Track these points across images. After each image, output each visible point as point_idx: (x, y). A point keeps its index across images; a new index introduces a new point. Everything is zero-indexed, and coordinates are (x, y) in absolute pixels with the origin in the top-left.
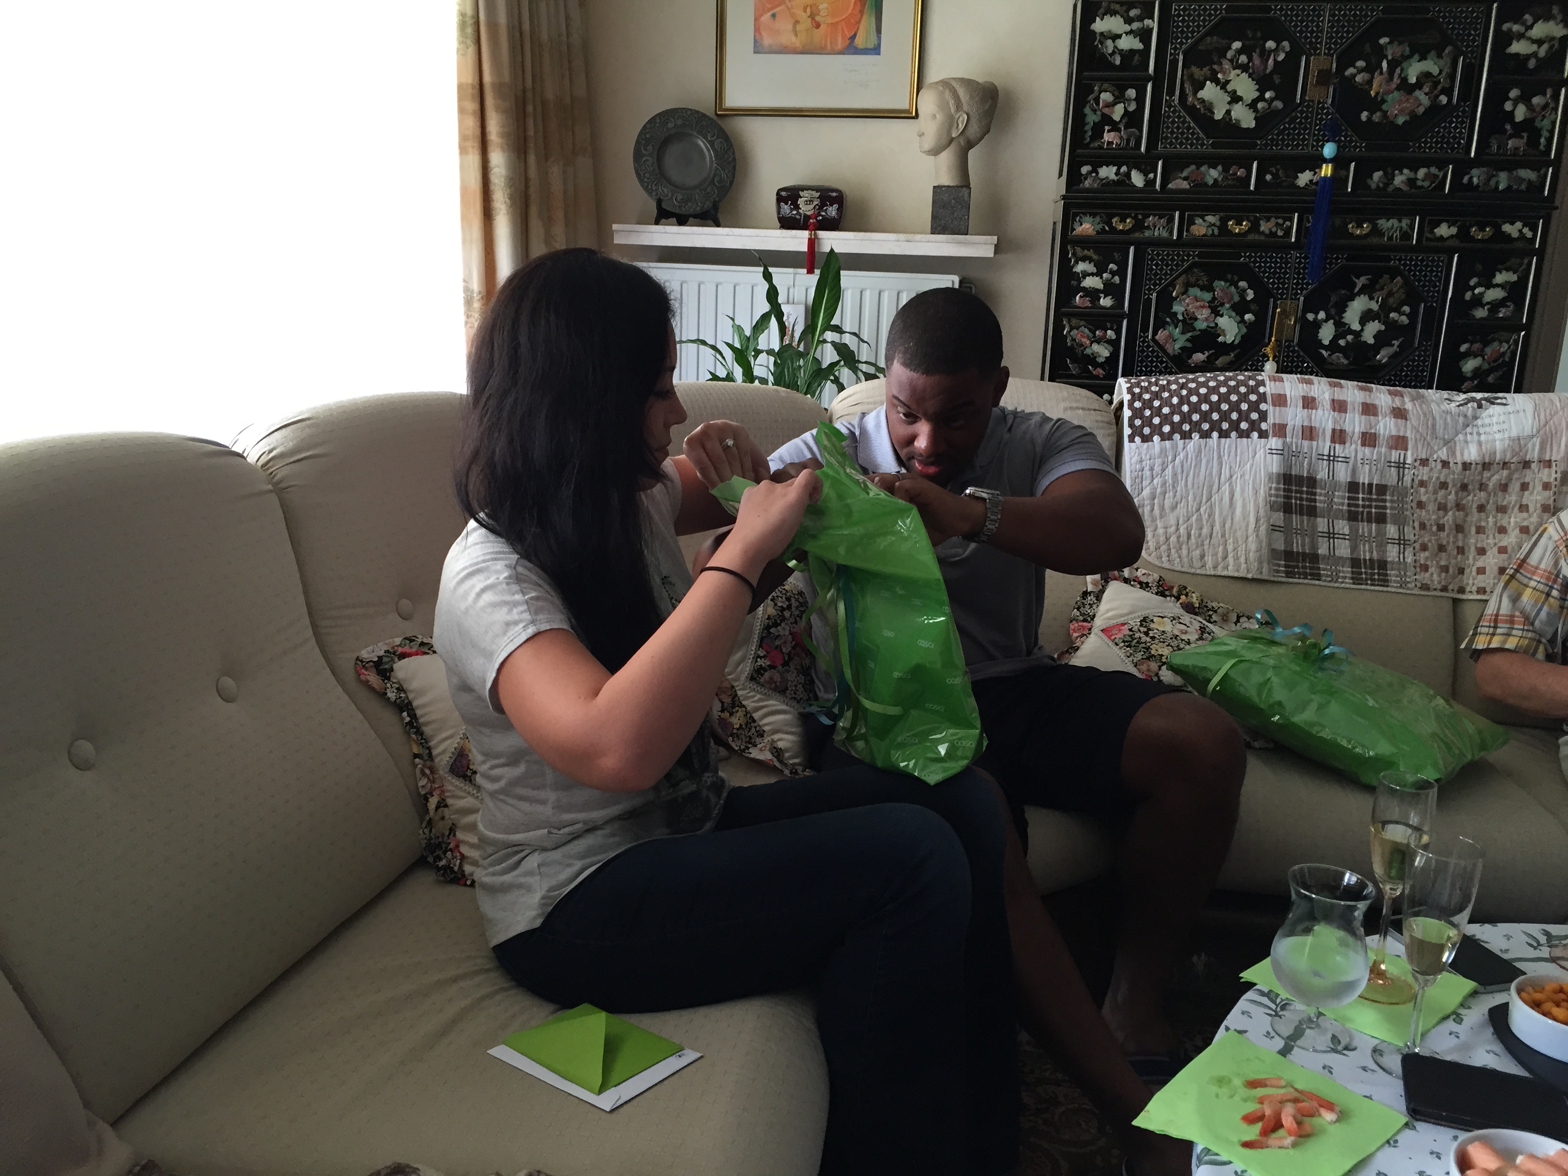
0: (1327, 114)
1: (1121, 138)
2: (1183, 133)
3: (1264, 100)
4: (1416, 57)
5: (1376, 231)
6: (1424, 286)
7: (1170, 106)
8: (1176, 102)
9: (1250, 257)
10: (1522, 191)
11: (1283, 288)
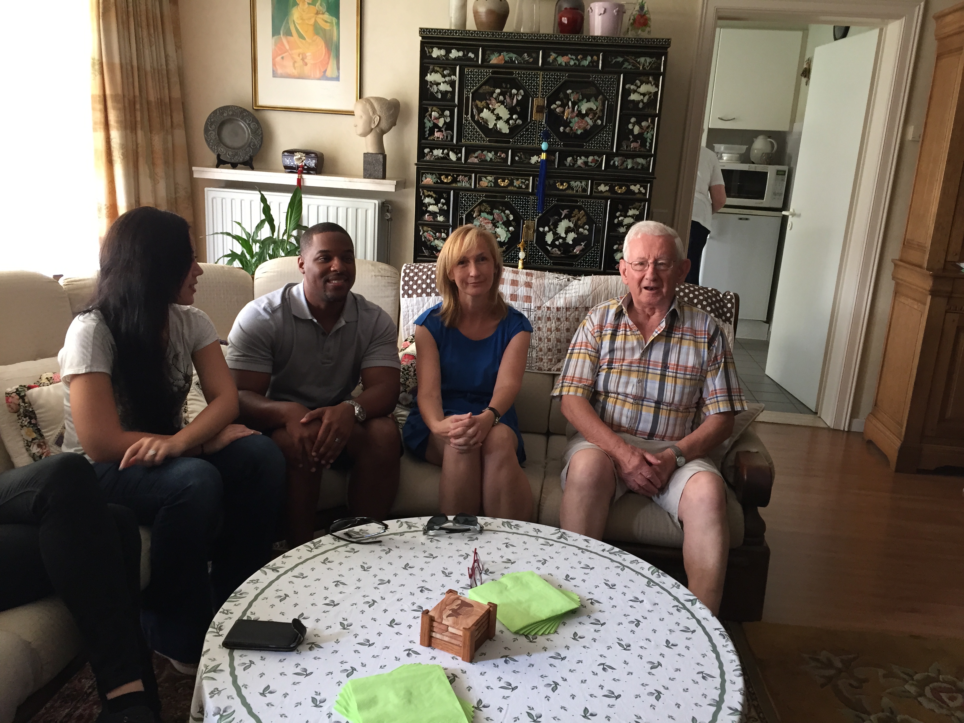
0: (544, 127)
1: (443, 135)
2: (474, 134)
3: (514, 120)
4: (585, 100)
5: (570, 187)
6: (595, 216)
7: (467, 120)
8: (470, 118)
9: (510, 198)
10: (639, 169)
11: (527, 215)
